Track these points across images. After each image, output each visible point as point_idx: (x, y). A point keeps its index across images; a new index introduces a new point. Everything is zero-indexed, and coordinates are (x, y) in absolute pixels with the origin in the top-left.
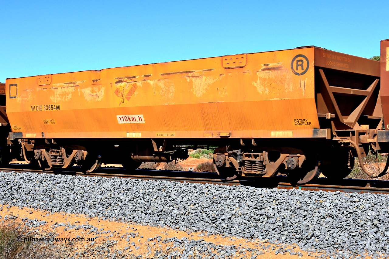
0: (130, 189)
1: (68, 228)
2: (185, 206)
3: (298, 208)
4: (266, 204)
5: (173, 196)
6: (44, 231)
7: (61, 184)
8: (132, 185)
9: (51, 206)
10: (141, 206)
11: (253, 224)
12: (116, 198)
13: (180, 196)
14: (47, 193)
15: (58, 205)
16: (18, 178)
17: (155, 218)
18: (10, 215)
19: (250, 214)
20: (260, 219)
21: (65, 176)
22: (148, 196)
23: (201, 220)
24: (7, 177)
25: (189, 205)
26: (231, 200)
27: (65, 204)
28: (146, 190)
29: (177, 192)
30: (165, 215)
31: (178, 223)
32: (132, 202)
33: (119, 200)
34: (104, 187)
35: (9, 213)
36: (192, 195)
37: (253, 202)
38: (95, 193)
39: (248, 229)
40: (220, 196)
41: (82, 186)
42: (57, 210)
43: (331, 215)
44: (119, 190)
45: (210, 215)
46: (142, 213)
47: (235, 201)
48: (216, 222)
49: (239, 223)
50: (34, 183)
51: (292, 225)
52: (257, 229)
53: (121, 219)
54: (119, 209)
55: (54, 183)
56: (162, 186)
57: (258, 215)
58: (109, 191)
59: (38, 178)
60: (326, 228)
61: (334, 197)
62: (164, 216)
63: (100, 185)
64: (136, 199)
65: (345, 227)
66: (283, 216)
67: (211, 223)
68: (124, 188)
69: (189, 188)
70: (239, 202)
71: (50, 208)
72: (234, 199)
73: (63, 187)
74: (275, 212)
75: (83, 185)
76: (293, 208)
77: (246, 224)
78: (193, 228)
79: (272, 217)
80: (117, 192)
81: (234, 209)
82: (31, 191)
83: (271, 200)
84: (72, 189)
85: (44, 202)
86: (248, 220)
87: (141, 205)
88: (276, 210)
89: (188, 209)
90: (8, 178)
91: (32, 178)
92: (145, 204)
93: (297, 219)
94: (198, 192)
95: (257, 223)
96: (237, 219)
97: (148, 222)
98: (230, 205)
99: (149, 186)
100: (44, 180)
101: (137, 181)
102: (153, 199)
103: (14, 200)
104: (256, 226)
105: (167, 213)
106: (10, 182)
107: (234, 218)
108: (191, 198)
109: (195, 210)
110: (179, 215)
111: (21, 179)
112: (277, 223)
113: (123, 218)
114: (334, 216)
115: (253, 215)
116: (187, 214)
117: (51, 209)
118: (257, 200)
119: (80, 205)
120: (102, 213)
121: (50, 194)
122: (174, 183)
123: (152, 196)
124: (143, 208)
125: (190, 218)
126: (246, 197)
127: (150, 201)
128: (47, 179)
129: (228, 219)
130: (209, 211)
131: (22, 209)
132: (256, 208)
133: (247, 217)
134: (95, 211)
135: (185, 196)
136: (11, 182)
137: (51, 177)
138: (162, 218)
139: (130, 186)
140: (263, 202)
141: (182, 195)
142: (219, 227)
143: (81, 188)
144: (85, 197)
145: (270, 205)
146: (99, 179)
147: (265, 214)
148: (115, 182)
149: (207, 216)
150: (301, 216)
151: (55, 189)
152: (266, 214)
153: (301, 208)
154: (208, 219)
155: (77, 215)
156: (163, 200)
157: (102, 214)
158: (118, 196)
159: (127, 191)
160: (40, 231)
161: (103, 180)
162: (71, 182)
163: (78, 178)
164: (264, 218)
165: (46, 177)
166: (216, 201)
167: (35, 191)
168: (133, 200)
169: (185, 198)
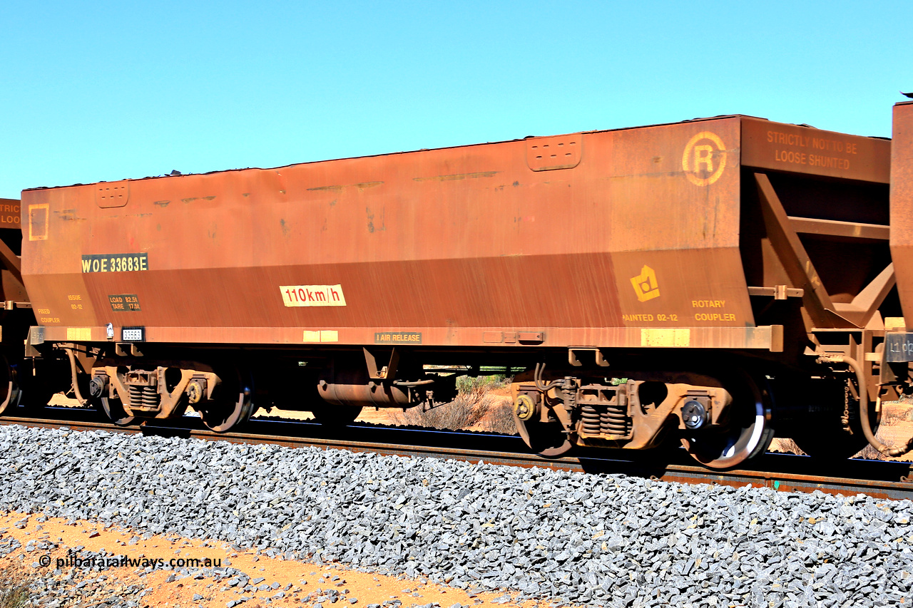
0: (342, 477)
1: (178, 575)
2: (472, 526)
3: (752, 538)
4: (672, 524)
5: (447, 499)
6: (117, 581)
7: (176, 462)
8: (348, 468)
9: (148, 519)
10: (363, 523)
11: (633, 575)
12: (305, 502)
13: (462, 500)
14: (140, 484)
15: (164, 517)
16: (73, 446)
17: (397, 554)
18: (42, 540)
19: (629, 549)
20: (652, 563)
21: (188, 443)
22: (385, 497)
23: (507, 562)
24: (46, 442)
25: (482, 521)
26: (588, 510)
27: (181, 514)
28: (383, 482)
29: (459, 488)
30: (421, 546)
31: (450, 567)
32: (345, 510)
33: (312, 507)
34: (280, 472)
35: (40, 534)
36: (494, 496)
37: (641, 517)
38: (257, 487)
39: (620, 586)
40: (560, 501)
41: (228, 468)
42: (161, 528)
43: (832, 556)
44: (317, 479)
45: (530, 549)
46: (366, 540)
47: (597, 515)
48: (544, 566)
49: (601, 572)
50: (111, 460)
51: (730, 579)
52: (643, 587)
53: (311, 555)
54: (310, 530)
55: (159, 459)
56: (423, 471)
57: (649, 552)
58: (290, 483)
59: (122, 445)
60: (816, 590)
61: (846, 510)
62: (419, 549)
63: (272, 466)
64: (355, 504)
65: (862, 590)
66: (712, 556)
67: (532, 569)
68: (329, 475)
69: (487, 478)
70: (607, 517)
71: (143, 524)
72: (596, 509)
73: (179, 471)
74: (693, 545)
75: (231, 467)
76: (739, 536)
77: (615, 574)
78: (486, 582)
79: (682, 558)
80: (311, 486)
81: (591, 535)
82: (102, 478)
83: (687, 514)
84: (201, 476)
85: (131, 509)
86: (623, 565)
87: (365, 520)
88: (697, 539)
89: (479, 532)
90: (48, 445)
91: (108, 445)
92: (376, 519)
93: (744, 564)
94: (508, 489)
95: (645, 572)
96: (597, 561)
97: (378, 565)
98: (582, 526)
99: (390, 471)
100: (136, 452)
101: (362, 457)
102: (397, 506)
103: (59, 503)
104: (642, 581)
105: (426, 542)
106: (53, 454)
107: (589, 559)
108: (489, 504)
109: (495, 535)
110: (455, 547)
111: (80, 447)
112: (694, 573)
113: (318, 553)
114: (841, 561)
115: (637, 552)
116: (474, 546)
117: (146, 527)
118: (652, 512)
119: (218, 516)
120: (267, 539)
121: (146, 487)
122: (452, 465)
123: (396, 496)
124: (369, 528)
125: (481, 556)
126: (627, 503)
127: (387, 509)
128: (143, 448)
129: (574, 560)
130: (529, 539)
131: (75, 524)
132: (647, 534)
133: (623, 555)
134: (253, 533)
135: (477, 499)
136: (55, 455)
137: (154, 443)
138: (412, 555)
139: (345, 469)
140: (667, 520)
141: (467, 497)
142: (550, 580)
143: (224, 472)
144: (230, 496)
145: (682, 528)
146: (271, 451)
147: (667, 549)
148: (309, 460)
149: (522, 551)
150: (757, 556)
151: (160, 475)
152: (668, 551)
153: (759, 537)
154: (523, 560)
155: (207, 541)
156: (419, 508)
157: (267, 541)
158: (313, 495)
159: (336, 483)
160: (108, 581)
161: (281, 454)
162: (202, 456)
163: (220, 448)
164: (664, 559)
165: (143, 443)
166: (549, 514)
167: (112, 479)
168: (347, 507)
169: (474, 505)
